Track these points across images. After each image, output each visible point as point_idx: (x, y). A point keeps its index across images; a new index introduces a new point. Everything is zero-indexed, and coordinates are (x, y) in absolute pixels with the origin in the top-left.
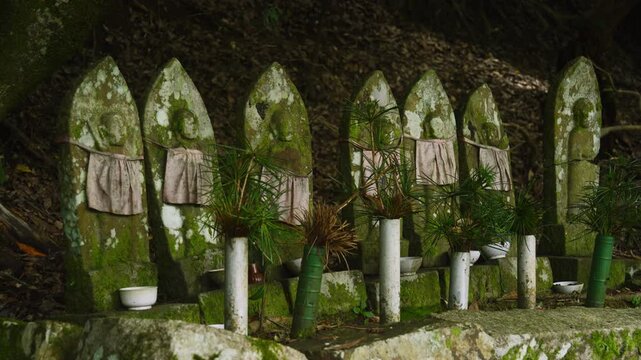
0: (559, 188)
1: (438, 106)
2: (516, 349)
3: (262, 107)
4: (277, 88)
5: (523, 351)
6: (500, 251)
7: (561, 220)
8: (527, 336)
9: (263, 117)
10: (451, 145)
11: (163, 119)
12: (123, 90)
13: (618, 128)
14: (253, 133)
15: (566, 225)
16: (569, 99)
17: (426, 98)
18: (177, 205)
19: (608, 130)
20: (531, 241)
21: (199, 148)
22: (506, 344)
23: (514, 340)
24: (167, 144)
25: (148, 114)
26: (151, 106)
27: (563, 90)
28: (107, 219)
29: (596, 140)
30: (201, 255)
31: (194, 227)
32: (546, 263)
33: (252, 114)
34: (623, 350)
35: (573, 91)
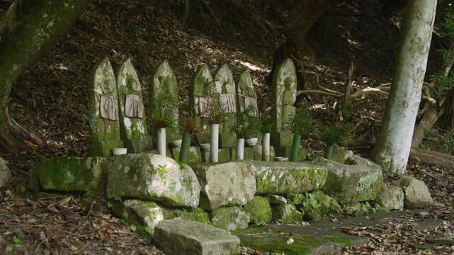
0: (278, 117)
1: (228, 79)
2: (264, 172)
3: (160, 78)
4: (166, 71)
5: (267, 173)
6: (254, 141)
7: (279, 131)
8: (268, 168)
9: (160, 82)
10: (233, 96)
11: (124, 83)
12: (111, 71)
13: (306, 91)
14: (157, 89)
15: (281, 133)
16: (283, 78)
17: (223, 76)
18: (130, 117)
19: (300, 92)
20: (268, 135)
21: (137, 95)
22: (260, 170)
23: (264, 169)
24: (126, 93)
25: (119, 81)
26: (120, 77)
27: (280, 73)
28: (107, 121)
29: (294, 96)
30: (139, 138)
31: (136, 127)
32: (272, 148)
33: (156, 81)
34: (303, 177)
35: (285, 74)
